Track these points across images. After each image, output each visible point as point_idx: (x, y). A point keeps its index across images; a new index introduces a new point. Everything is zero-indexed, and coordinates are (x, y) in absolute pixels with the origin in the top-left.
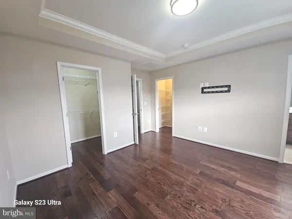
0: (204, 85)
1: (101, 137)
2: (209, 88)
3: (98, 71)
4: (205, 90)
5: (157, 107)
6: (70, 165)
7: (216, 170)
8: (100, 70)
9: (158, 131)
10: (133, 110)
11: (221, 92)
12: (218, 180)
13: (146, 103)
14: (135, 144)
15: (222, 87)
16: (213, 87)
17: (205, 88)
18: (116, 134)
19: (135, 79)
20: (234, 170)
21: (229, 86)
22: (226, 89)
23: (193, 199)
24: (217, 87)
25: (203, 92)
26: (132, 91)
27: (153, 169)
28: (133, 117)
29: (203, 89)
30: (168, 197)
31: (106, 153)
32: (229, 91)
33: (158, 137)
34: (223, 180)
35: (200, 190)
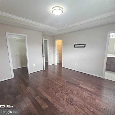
0: (75, 44)
1: (27, 67)
2: (77, 45)
3: (25, 36)
4: (76, 46)
5: (56, 53)
6: (13, 78)
7: (74, 80)
8: (26, 36)
9: (56, 64)
10: (43, 54)
11: (82, 47)
12: (73, 84)
13: (50, 51)
14: (44, 70)
15: (82, 45)
16: (79, 45)
17: (76, 45)
18: (34, 65)
19: (44, 39)
20: (81, 80)
21: (85, 45)
22: (84, 46)
23: (59, 90)
24: (80, 45)
25: (75, 47)
26: (42, 45)
27: (48, 80)
28: (43, 58)
29: (75, 45)
30: (50, 89)
31: (29, 73)
32: (85, 47)
33: (56, 67)
34: (75, 84)
35: (64, 87)
